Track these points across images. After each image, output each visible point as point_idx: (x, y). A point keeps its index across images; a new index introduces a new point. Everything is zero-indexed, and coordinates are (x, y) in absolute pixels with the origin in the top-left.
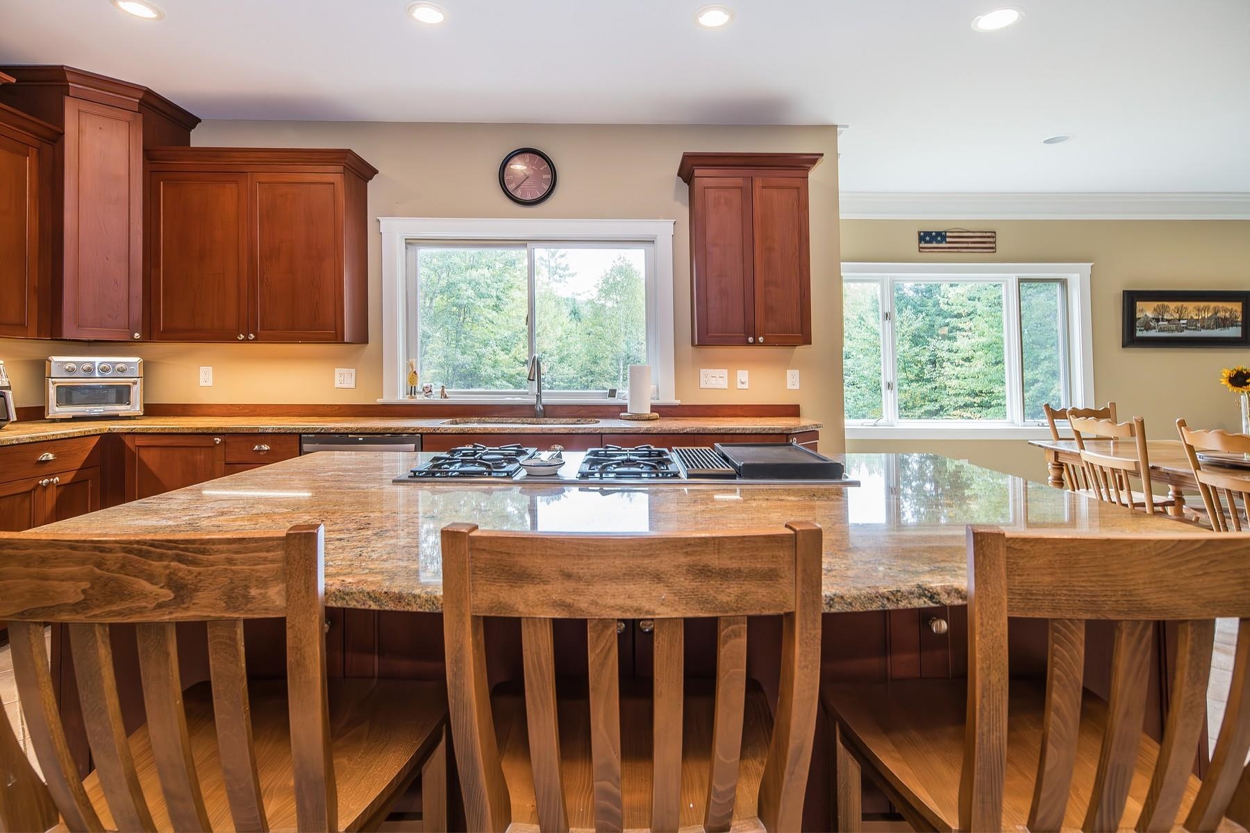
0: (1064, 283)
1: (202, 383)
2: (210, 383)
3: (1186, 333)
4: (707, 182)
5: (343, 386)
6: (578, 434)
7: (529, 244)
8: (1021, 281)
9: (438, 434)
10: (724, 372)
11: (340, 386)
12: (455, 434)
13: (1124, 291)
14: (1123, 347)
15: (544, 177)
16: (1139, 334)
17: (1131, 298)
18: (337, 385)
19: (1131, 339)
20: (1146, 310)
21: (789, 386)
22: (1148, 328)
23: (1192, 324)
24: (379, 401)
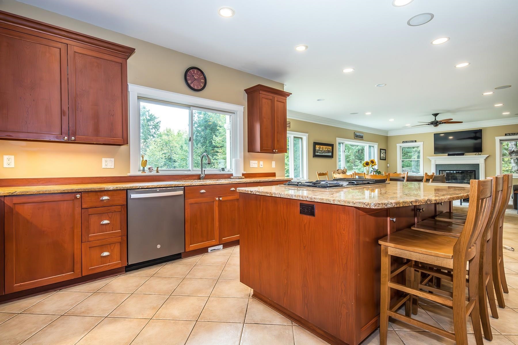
0: (301, 138)
1: (5, 166)
2: (12, 165)
3: (323, 154)
4: (263, 96)
5: (107, 167)
6: (240, 183)
7: (191, 107)
8: (294, 137)
9: (192, 186)
10: (256, 162)
11: (105, 167)
12: (199, 185)
13: (314, 142)
14: (313, 157)
15: (202, 81)
16: (316, 154)
17: (315, 144)
18: (104, 166)
19: (315, 156)
20: (317, 147)
21: (273, 167)
22: (317, 152)
23: (324, 152)
24: (129, 174)
